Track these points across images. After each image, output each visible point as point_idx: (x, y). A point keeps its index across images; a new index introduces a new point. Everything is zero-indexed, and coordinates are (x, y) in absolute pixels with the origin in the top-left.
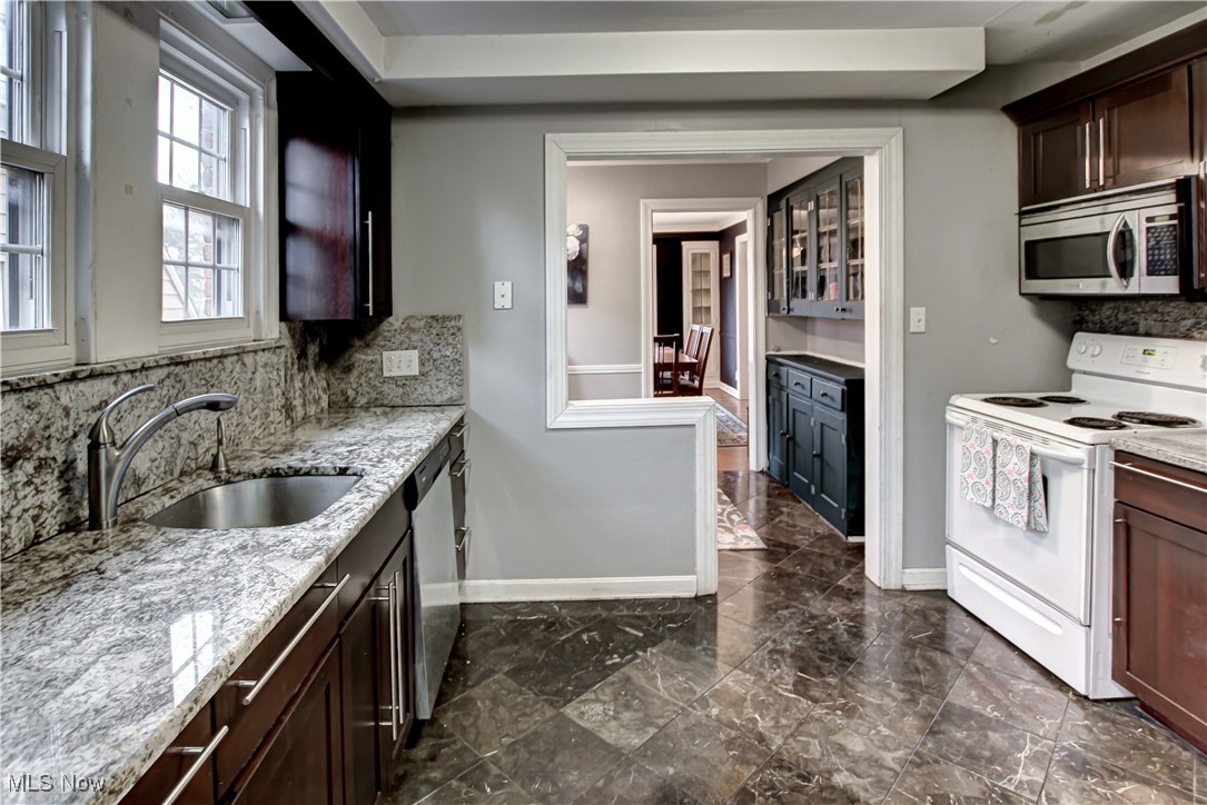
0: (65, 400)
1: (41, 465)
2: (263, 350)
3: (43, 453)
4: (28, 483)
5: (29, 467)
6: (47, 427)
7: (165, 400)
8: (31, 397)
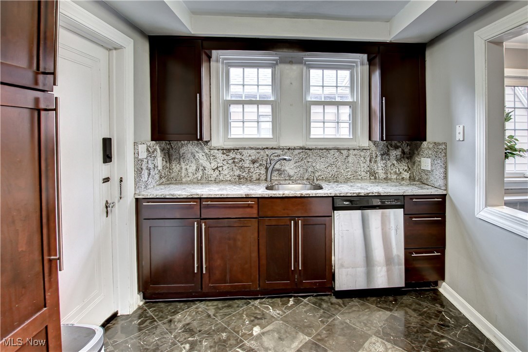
0: (267, 153)
1: (261, 165)
2: (354, 150)
3: (261, 162)
4: (257, 168)
5: (258, 165)
6: (262, 158)
7: (301, 158)
8: (259, 151)
